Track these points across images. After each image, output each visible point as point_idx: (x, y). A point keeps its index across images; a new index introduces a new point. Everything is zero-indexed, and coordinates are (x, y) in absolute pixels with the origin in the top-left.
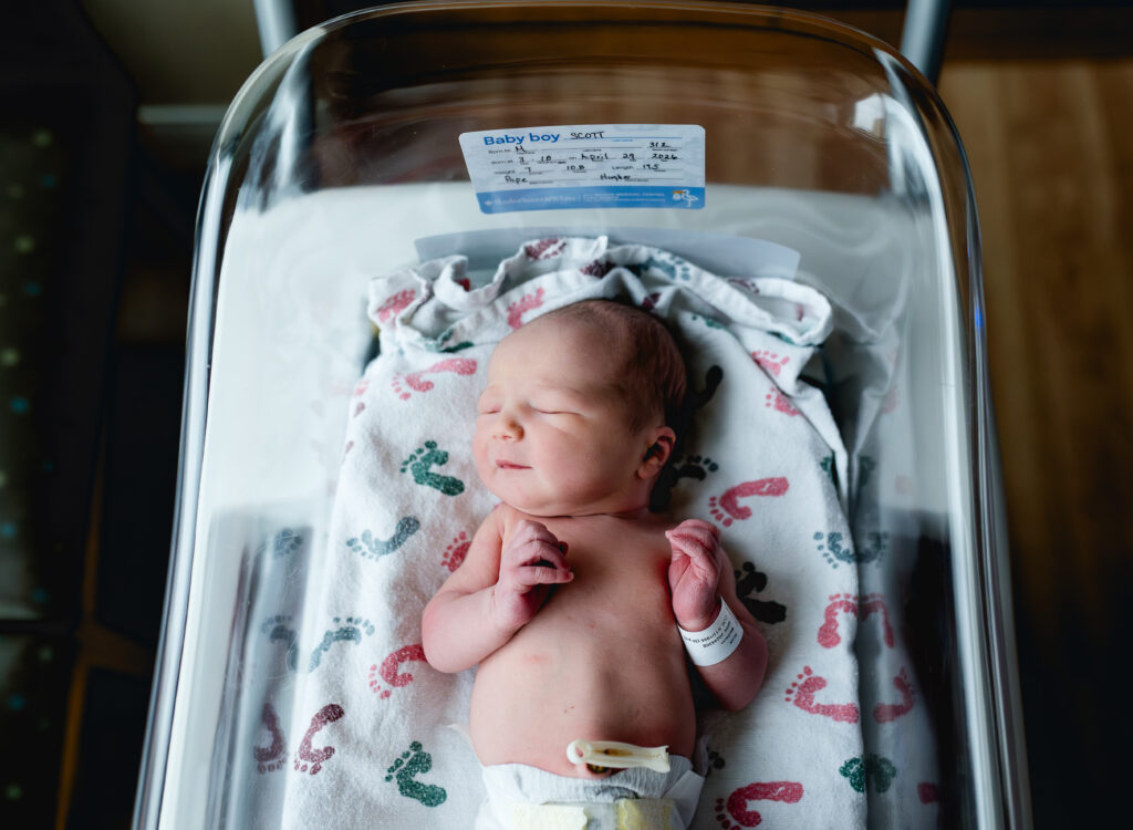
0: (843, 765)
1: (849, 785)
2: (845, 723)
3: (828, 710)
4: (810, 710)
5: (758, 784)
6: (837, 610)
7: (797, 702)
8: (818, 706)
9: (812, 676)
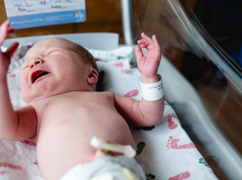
0: (199, 161)
1: (205, 166)
2: (192, 149)
3: (184, 147)
4: (178, 148)
5: (171, 178)
6: (171, 118)
7: (172, 147)
8: (180, 146)
9: (173, 139)
